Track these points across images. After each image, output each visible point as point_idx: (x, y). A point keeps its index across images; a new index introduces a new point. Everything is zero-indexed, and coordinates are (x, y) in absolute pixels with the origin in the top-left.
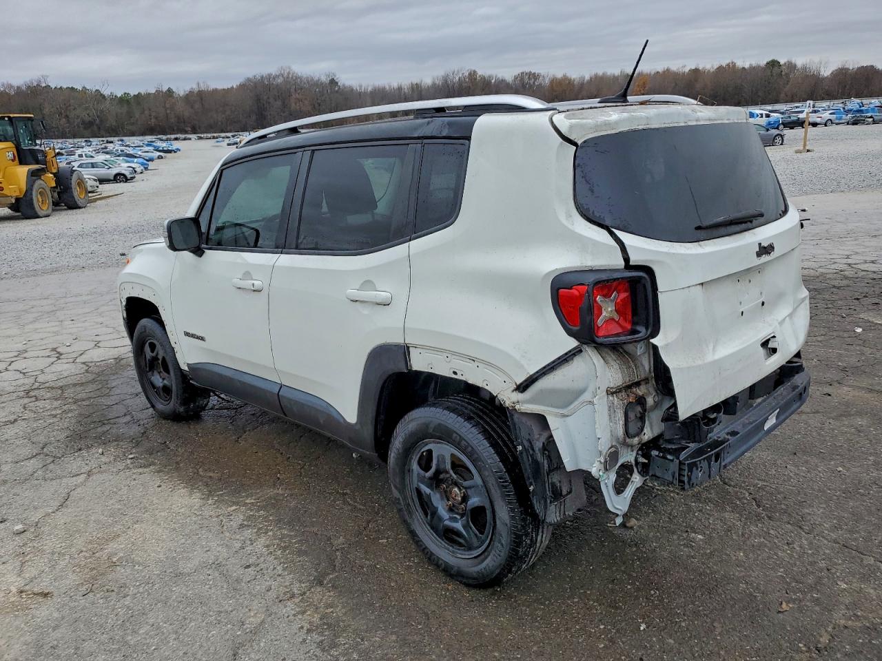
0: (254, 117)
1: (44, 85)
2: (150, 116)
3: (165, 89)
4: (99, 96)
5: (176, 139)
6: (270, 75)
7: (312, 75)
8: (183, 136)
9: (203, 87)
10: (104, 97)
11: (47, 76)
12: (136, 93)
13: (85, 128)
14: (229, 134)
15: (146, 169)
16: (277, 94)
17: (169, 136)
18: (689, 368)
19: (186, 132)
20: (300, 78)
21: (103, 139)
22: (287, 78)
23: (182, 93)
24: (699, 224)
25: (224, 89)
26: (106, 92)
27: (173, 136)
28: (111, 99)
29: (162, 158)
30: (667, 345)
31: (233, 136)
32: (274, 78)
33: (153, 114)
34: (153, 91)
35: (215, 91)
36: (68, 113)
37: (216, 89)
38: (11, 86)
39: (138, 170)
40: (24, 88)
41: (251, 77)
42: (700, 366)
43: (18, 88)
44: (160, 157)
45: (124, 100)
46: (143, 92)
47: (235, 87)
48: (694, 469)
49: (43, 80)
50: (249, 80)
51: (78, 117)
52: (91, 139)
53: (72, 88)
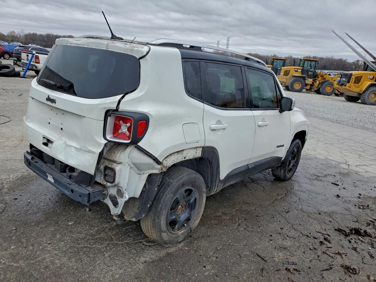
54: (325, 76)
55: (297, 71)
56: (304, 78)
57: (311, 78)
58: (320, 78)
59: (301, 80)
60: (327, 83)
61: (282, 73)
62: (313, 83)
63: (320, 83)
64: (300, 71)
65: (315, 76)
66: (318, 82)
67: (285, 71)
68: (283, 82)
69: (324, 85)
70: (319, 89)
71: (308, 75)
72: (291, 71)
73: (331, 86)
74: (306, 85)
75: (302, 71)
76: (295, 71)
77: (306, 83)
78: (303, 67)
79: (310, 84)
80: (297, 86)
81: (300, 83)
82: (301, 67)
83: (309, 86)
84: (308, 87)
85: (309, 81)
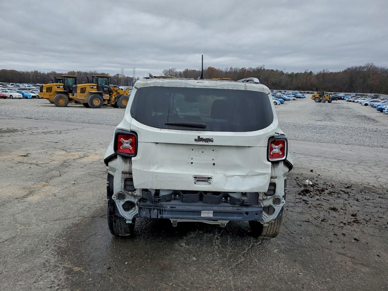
0: (347, 86)
1: (263, 69)
2: (300, 82)
3: (309, 71)
4: (282, 73)
5: (308, 93)
6: (360, 67)
7: (384, 67)
8: (311, 92)
9: (326, 71)
10: (283, 74)
11: (264, 65)
12: (297, 73)
13: (273, 86)
14: (333, 93)
15: (282, 103)
16: (362, 76)
17: (305, 91)
18: (139, 170)
19: (313, 91)
20: (377, 69)
21: (278, 90)
22: (370, 68)
23: (316, 74)
24: (167, 123)
25: (336, 73)
26: (285, 72)
27: (307, 92)
28: (286, 75)
29: (295, 100)
30: (135, 160)
31: (334, 94)
32: (363, 68)
33: (301, 82)
34: (303, 72)
35: (331, 73)
36: (268, 79)
37: (332, 72)
38: (251, 69)
39: (278, 103)
40: (256, 70)
41: (350, 67)
42: (145, 171)
43: (254, 69)
44: (294, 100)
45: (292, 76)
46: (299, 72)
47: (341, 72)
48: (142, 210)
49: (263, 67)
50: (349, 69)
51: (271, 81)
52: (274, 90)
53: (273, 70)
54: (119, 91)
55: (93, 88)
56: (101, 94)
57: (107, 94)
58: (115, 93)
59: (99, 96)
60: (122, 97)
61: (79, 91)
62: (110, 98)
63: (115, 97)
64: (96, 87)
65: (110, 92)
66: (114, 97)
67: (81, 88)
68: (82, 100)
69: (120, 99)
70: (116, 103)
71: (104, 91)
72: (86, 88)
73: (126, 100)
74: (104, 100)
75: (97, 87)
76: (91, 88)
77: (104, 99)
78: (97, 83)
79: (107, 100)
80: (96, 102)
81: (99, 100)
82: (95, 83)
83: (107, 101)
84: (106, 103)
85: (106, 96)
